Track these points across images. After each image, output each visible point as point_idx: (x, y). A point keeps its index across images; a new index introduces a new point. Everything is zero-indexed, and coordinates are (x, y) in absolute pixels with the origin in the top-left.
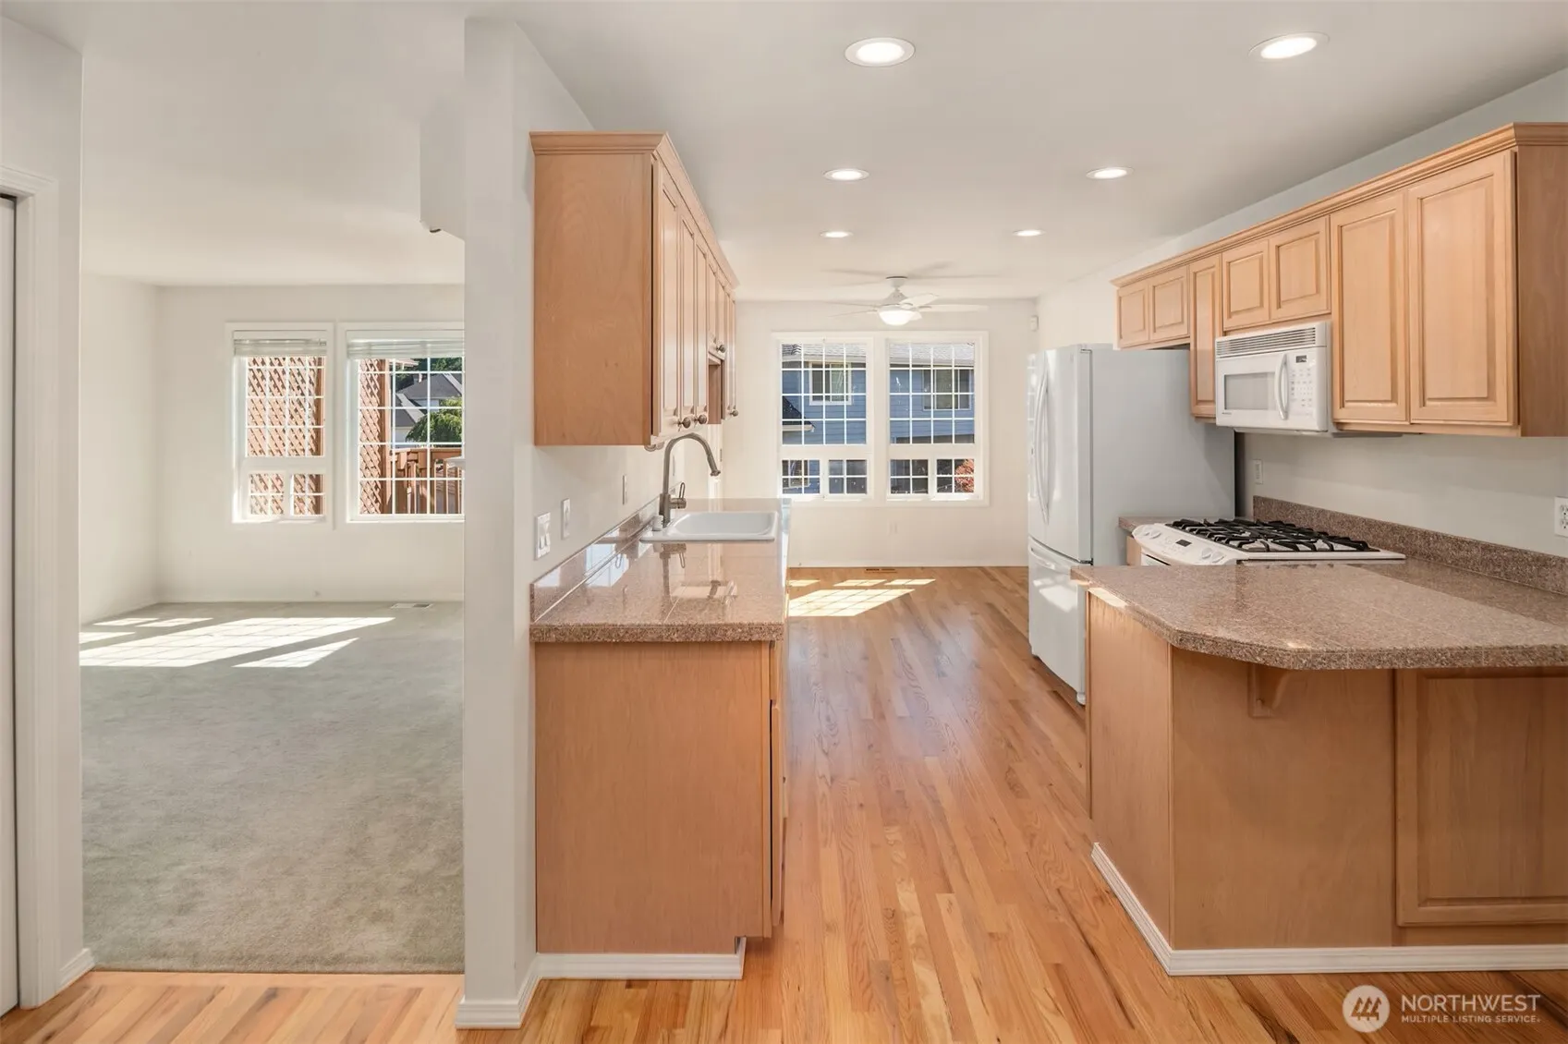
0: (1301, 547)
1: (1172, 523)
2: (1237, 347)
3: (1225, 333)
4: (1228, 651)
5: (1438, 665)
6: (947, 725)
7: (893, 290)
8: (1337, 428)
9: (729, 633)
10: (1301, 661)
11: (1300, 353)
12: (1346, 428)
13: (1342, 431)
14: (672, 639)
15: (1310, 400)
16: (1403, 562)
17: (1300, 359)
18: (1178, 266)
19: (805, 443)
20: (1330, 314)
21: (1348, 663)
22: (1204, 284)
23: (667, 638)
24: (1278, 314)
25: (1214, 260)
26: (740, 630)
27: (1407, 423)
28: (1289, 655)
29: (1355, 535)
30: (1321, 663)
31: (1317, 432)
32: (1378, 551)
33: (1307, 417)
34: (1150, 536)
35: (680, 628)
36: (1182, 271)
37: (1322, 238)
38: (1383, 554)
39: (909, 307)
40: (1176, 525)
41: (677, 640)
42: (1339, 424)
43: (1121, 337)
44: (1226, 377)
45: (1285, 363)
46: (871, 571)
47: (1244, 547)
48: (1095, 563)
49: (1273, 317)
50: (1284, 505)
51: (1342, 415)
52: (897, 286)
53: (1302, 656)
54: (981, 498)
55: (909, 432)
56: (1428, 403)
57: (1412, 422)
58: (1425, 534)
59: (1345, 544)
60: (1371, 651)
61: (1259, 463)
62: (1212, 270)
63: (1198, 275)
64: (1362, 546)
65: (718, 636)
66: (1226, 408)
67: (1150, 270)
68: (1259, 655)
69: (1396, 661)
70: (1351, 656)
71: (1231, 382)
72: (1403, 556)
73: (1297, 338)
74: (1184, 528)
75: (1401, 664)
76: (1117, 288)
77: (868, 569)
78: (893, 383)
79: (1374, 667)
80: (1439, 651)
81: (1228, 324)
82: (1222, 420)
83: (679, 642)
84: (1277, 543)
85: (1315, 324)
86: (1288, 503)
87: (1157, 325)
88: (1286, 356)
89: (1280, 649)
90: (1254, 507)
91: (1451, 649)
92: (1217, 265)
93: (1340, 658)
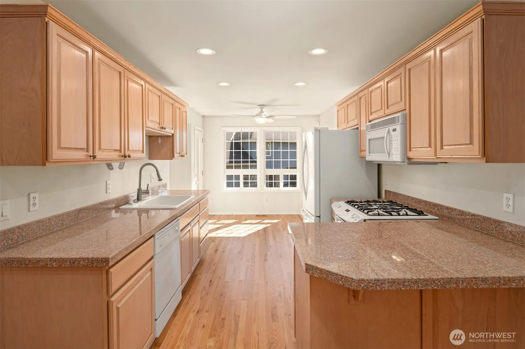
0: (393, 213)
1: (346, 201)
2: (373, 127)
3: (370, 121)
4: (327, 277)
5: (435, 288)
6: (258, 284)
7: (260, 110)
8: (408, 161)
9: (81, 263)
10: (361, 285)
11: (394, 127)
12: (412, 160)
13: (410, 161)
14: (52, 265)
15: (397, 148)
16: (437, 221)
17: (394, 130)
18: (355, 96)
19: (234, 169)
20: (406, 109)
21: (386, 286)
22: (363, 101)
23: (50, 265)
24: (388, 112)
25: (366, 92)
26: (87, 261)
27: (435, 157)
28: (354, 282)
29: (420, 208)
30: (371, 286)
31: (401, 162)
32: (428, 215)
33: (396, 156)
34: (337, 207)
35: (56, 260)
36: (356, 98)
37: (403, 75)
38: (430, 217)
39: (265, 116)
40: (348, 202)
41: (55, 266)
42: (409, 159)
43: (338, 126)
44: (369, 140)
45: (389, 132)
46: (258, 216)
47: (369, 213)
48: (321, 217)
49: (386, 113)
50: (395, 194)
51: (411, 154)
52: (262, 109)
53: (361, 283)
54: (299, 189)
55: (288, 166)
56: (444, 147)
57: (438, 157)
58: (448, 208)
59: (414, 212)
60: (399, 280)
61: (387, 176)
62: (365, 96)
63: (361, 98)
64: (420, 213)
65: (76, 264)
66: (369, 153)
67: (346, 99)
68: (341, 280)
69: (413, 285)
70: (388, 282)
71: (371, 142)
72: (438, 218)
73: (393, 121)
74: (350, 204)
75: (416, 287)
76: (337, 107)
77: (257, 216)
78: (267, 146)
79: (401, 289)
80: (437, 280)
81: (371, 118)
82: (368, 158)
83: (56, 267)
84: (384, 212)
85: (399, 114)
86: (396, 193)
87: (348, 121)
88: (389, 129)
89: (350, 278)
90: (385, 194)
91: (443, 279)
92: (367, 94)
93: (382, 283)
